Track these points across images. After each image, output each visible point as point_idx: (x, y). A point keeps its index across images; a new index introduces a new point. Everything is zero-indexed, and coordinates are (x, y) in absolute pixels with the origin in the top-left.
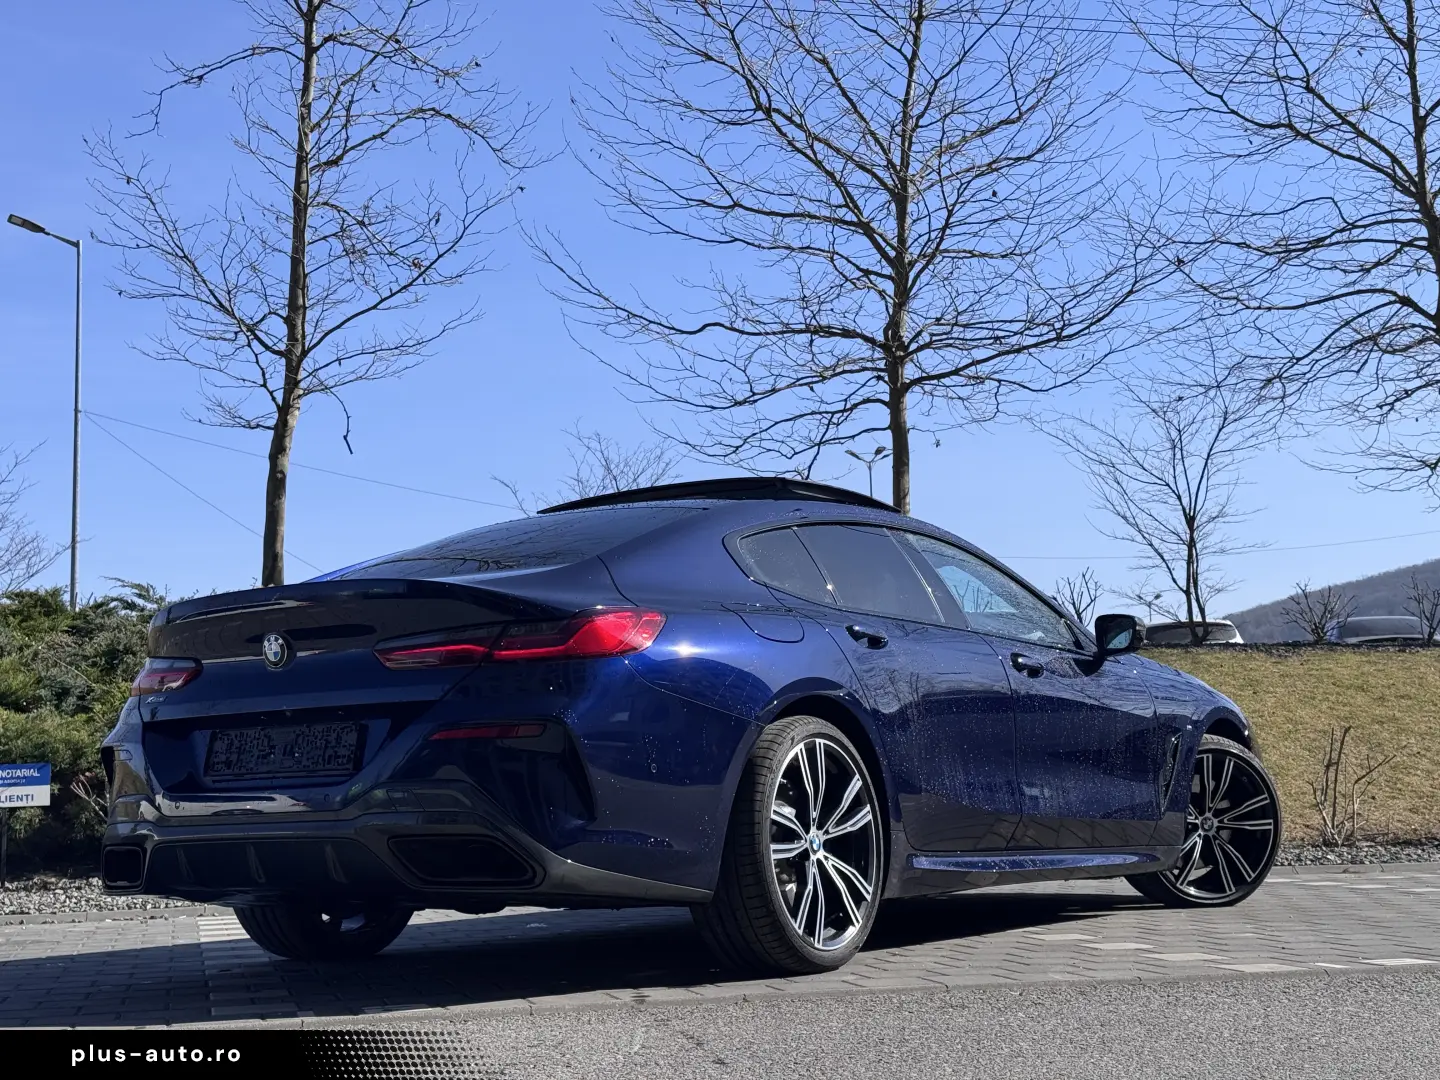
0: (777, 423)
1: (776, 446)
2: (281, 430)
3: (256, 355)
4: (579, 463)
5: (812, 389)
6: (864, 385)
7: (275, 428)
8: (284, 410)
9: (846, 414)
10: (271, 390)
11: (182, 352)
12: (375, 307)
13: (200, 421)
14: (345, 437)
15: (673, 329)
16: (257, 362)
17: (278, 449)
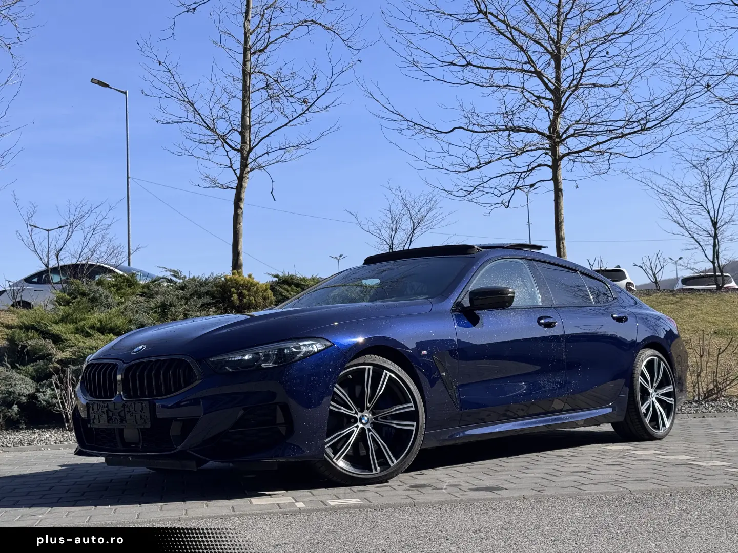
0: (492, 178)
1: (492, 190)
2: (239, 189)
3: (227, 152)
4: (391, 203)
5: (510, 160)
6: (538, 158)
7: (237, 188)
8: (241, 179)
9: (528, 173)
10: (234, 169)
11: (190, 151)
12: (286, 125)
13: (199, 186)
14: (271, 192)
15: (437, 131)
16: (228, 155)
17: (238, 200)
